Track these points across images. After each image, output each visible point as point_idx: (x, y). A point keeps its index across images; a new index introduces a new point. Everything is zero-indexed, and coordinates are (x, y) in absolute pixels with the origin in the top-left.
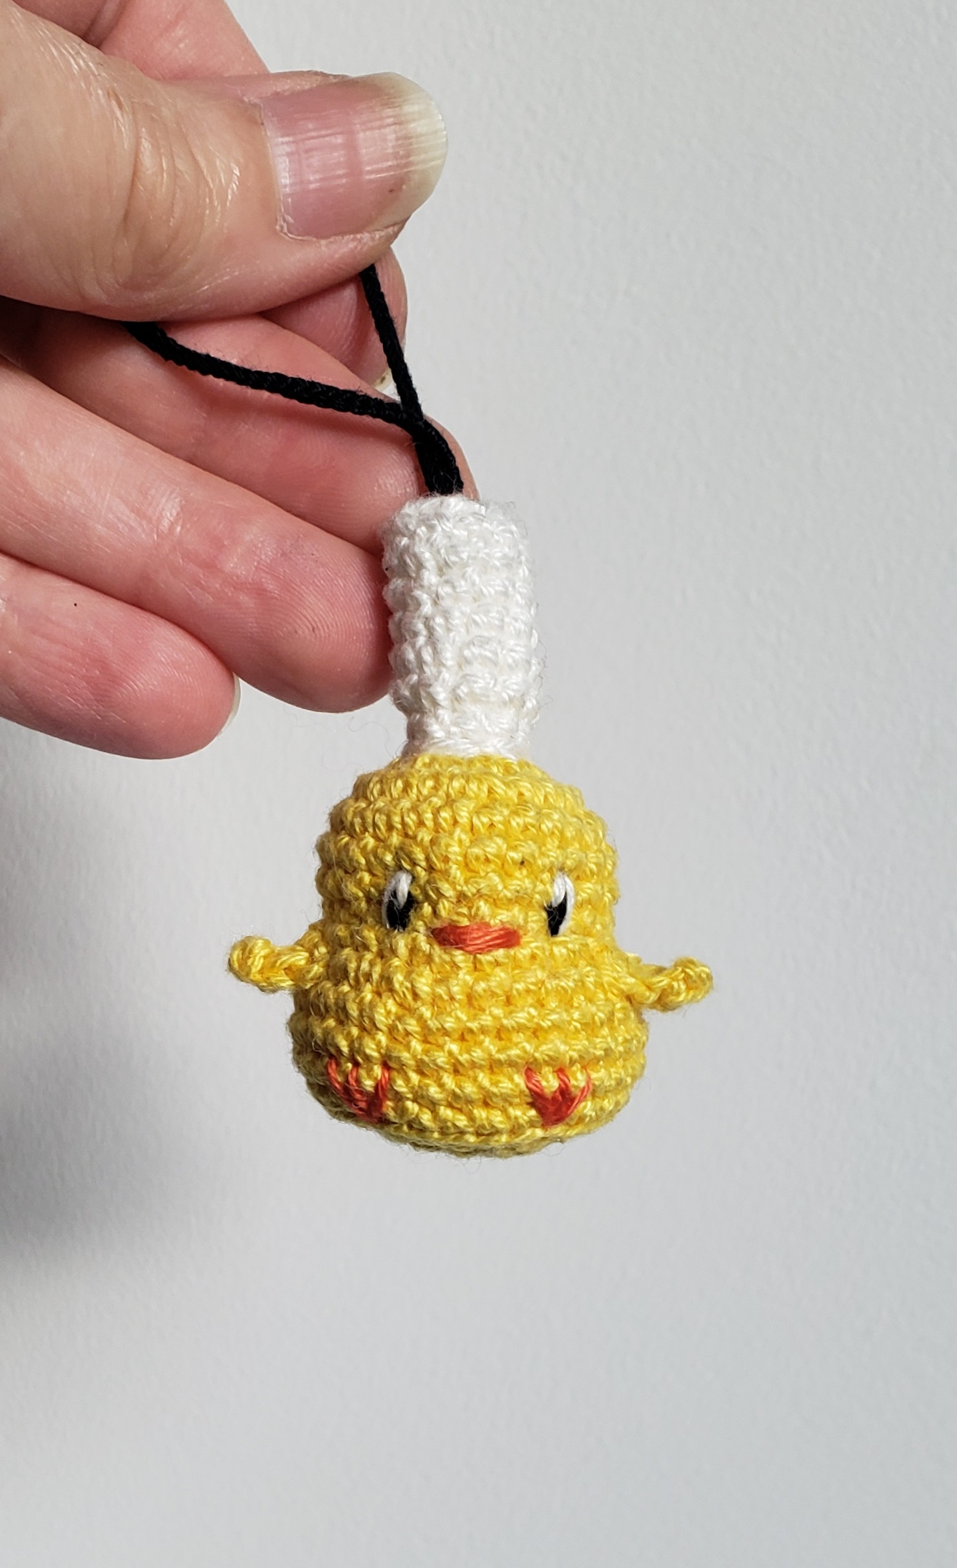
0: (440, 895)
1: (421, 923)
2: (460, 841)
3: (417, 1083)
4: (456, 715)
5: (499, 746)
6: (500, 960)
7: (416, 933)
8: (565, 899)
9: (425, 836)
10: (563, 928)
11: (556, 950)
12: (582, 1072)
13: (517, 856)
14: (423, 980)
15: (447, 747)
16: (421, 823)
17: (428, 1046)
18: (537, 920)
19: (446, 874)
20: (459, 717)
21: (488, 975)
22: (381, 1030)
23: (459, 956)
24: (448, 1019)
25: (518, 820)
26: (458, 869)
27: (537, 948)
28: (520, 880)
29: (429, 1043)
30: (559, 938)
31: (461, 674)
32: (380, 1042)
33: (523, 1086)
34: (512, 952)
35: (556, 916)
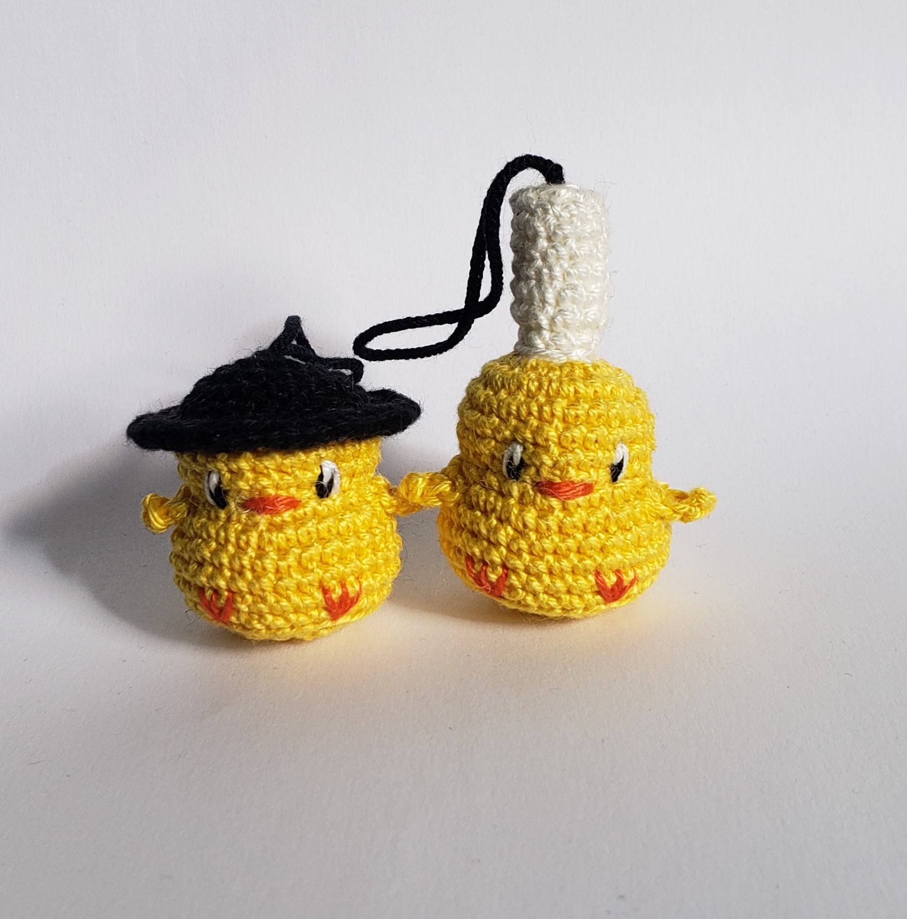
0: (542, 463)
1: (528, 477)
2: (557, 428)
3: (525, 579)
4: (553, 334)
5: (580, 355)
6: (581, 503)
7: (525, 484)
8: (622, 460)
9: (534, 422)
10: (621, 477)
11: (616, 492)
12: (631, 570)
13: (593, 436)
14: (529, 515)
15: (547, 356)
16: (530, 413)
17: (534, 557)
18: (604, 475)
19: (547, 449)
20: (554, 336)
21: (572, 513)
22: (502, 545)
23: (554, 502)
24: (547, 541)
25: (594, 411)
26: (555, 446)
27: (603, 493)
28: (593, 451)
29: (534, 555)
30: (619, 484)
31: (558, 308)
32: (502, 552)
33: (594, 582)
34: (588, 497)
35: (616, 470)
